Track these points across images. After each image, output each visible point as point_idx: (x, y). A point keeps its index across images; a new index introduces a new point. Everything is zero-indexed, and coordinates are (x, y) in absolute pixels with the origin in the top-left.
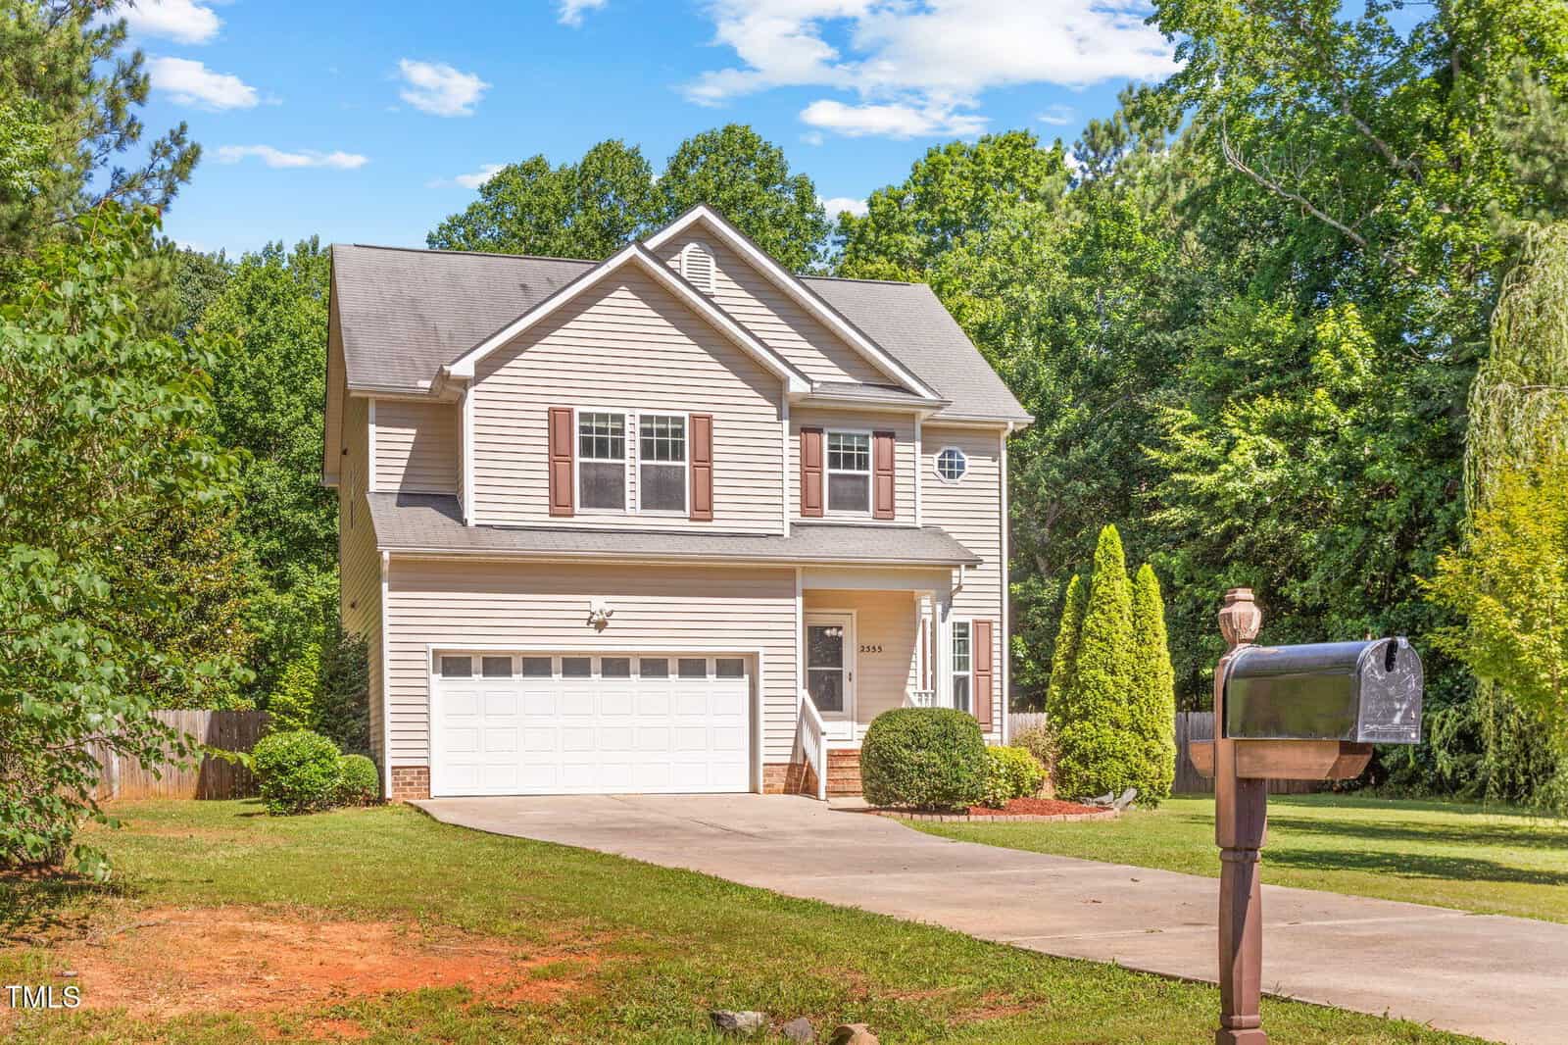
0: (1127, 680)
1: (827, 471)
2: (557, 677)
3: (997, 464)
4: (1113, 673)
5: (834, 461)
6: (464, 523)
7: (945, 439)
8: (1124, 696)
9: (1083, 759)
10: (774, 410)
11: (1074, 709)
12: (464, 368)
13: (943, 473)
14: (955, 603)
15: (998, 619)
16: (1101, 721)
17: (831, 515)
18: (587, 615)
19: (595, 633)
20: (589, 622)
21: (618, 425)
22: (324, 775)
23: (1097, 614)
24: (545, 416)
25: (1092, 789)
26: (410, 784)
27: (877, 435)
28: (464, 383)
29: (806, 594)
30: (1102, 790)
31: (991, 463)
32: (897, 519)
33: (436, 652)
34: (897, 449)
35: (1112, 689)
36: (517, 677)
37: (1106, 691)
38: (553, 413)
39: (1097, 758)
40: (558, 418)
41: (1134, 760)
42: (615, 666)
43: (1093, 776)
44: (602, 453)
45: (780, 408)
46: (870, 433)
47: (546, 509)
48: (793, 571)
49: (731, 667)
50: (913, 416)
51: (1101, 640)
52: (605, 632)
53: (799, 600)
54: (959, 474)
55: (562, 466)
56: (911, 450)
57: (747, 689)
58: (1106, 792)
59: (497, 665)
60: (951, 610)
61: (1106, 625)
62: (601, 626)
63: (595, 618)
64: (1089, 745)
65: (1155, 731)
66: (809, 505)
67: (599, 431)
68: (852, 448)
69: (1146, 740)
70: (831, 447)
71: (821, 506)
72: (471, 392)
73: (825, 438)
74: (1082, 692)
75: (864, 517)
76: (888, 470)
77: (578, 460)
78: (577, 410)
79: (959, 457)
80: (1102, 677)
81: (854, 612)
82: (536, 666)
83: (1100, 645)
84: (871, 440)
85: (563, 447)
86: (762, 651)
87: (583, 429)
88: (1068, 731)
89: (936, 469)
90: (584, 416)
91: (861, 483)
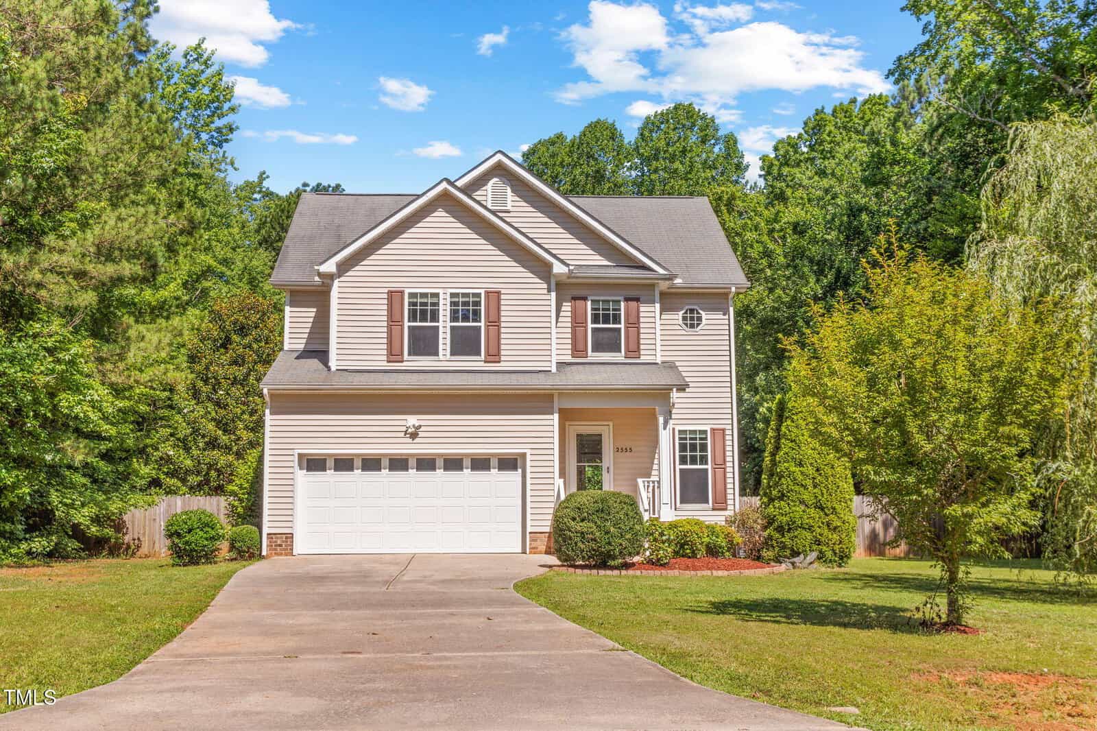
0: (811, 471)
1: (590, 326)
2: (385, 472)
3: (727, 317)
4: (801, 465)
5: (596, 319)
6: (329, 368)
7: (687, 301)
8: (809, 482)
9: (780, 529)
10: (545, 286)
11: (774, 493)
12: (330, 267)
13: (686, 325)
14: (673, 416)
15: (730, 427)
16: (792, 501)
17: (593, 356)
18: (404, 429)
19: (410, 440)
20: (406, 433)
21: (435, 300)
22: (206, 539)
23: (789, 422)
24: (386, 296)
25: (788, 552)
26: (280, 545)
27: (627, 300)
28: (331, 277)
29: (561, 411)
30: (795, 553)
31: (722, 317)
32: (642, 357)
33: (300, 456)
34: (642, 309)
35: (800, 477)
36: (358, 472)
37: (795, 479)
38: (391, 294)
39: (790, 529)
40: (394, 297)
41: (818, 530)
42: (426, 464)
43: (788, 543)
44: (424, 319)
45: (549, 284)
46: (621, 298)
47: (385, 358)
48: (552, 395)
49: (509, 463)
50: (653, 286)
51: (792, 441)
52: (417, 440)
53: (556, 416)
54: (698, 325)
55: (396, 329)
56: (652, 309)
57: (520, 479)
58: (798, 554)
59: (344, 464)
60: (671, 422)
61: (795, 430)
62: (414, 436)
63: (410, 430)
64: (785, 519)
65: (834, 509)
66: (578, 349)
67: (422, 304)
68: (609, 310)
69: (826, 515)
70: (593, 309)
71: (586, 350)
72: (336, 283)
73: (589, 303)
74: (780, 479)
75: (619, 357)
76: (634, 324)
77: (407, 324)
78: (407, 291)
79: (698, 313)
80: (793, 469)
81: (611, 424)
82: (371, 464)
83: (790, 445)
84: (622, 304)
85: (397, 317)
86: (528, 452)
87: (411, 304)
88: (771, 510)
89: (681, 322)
90: (412, 295)
91: (616, 334)
